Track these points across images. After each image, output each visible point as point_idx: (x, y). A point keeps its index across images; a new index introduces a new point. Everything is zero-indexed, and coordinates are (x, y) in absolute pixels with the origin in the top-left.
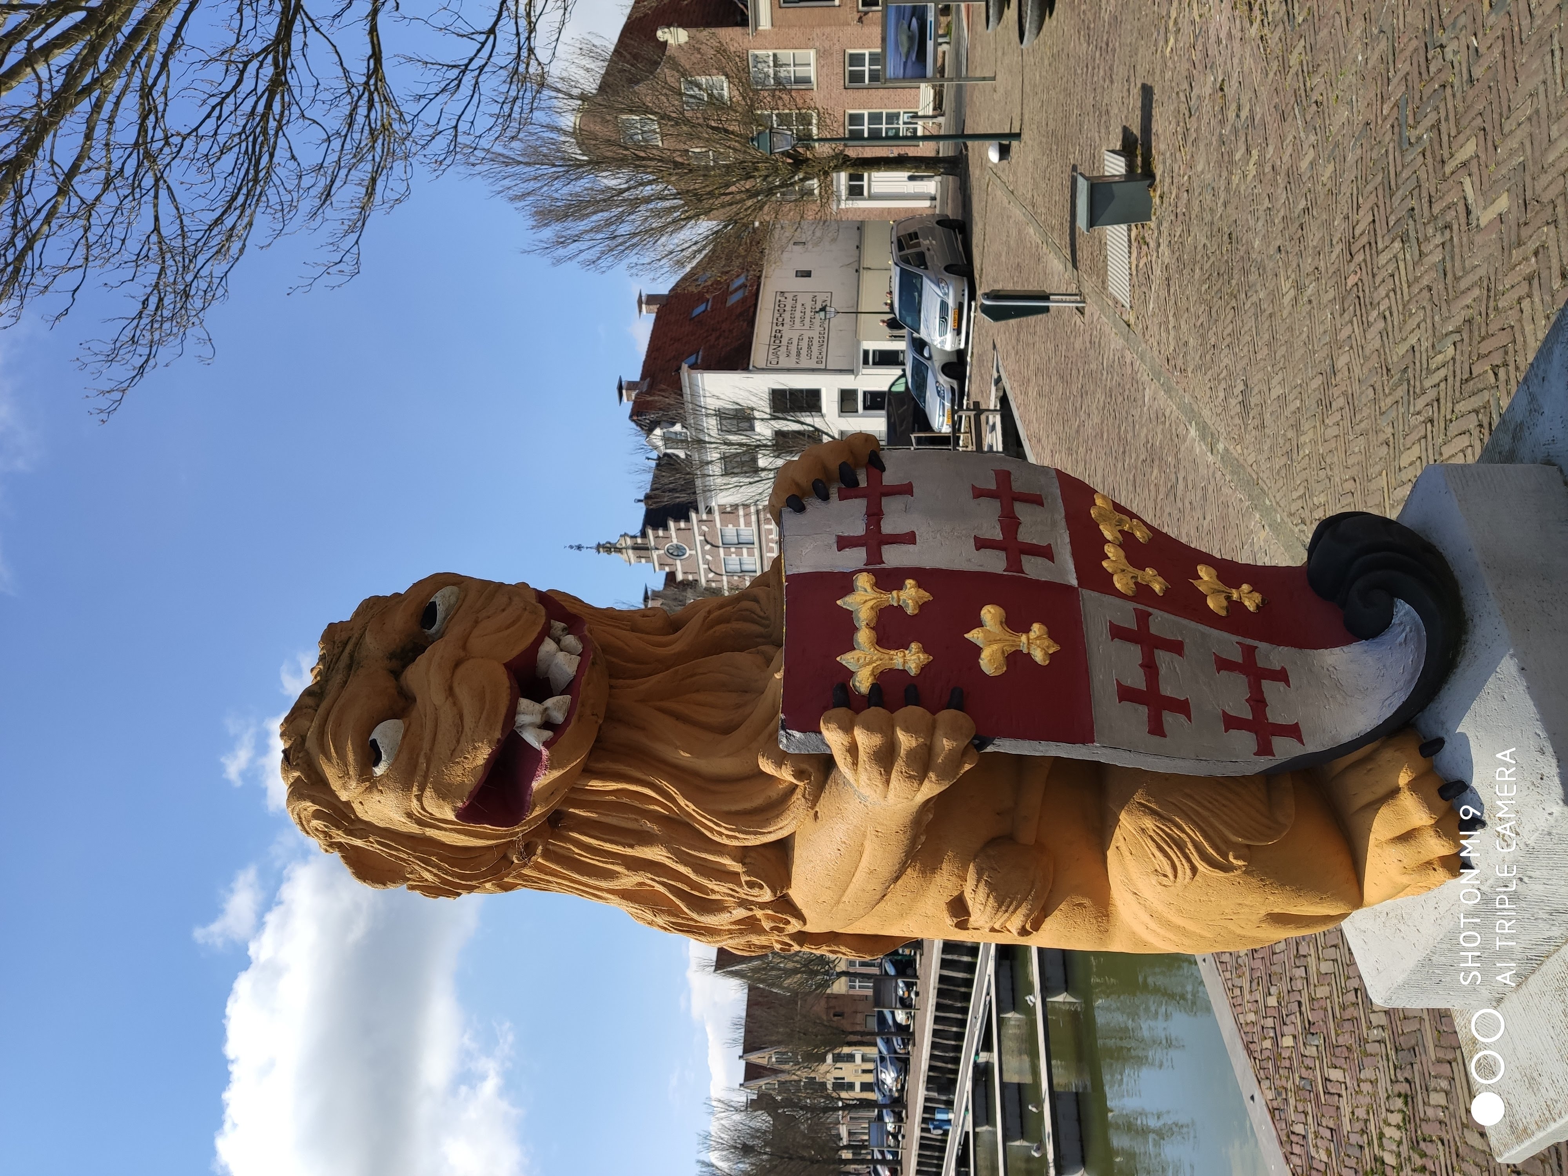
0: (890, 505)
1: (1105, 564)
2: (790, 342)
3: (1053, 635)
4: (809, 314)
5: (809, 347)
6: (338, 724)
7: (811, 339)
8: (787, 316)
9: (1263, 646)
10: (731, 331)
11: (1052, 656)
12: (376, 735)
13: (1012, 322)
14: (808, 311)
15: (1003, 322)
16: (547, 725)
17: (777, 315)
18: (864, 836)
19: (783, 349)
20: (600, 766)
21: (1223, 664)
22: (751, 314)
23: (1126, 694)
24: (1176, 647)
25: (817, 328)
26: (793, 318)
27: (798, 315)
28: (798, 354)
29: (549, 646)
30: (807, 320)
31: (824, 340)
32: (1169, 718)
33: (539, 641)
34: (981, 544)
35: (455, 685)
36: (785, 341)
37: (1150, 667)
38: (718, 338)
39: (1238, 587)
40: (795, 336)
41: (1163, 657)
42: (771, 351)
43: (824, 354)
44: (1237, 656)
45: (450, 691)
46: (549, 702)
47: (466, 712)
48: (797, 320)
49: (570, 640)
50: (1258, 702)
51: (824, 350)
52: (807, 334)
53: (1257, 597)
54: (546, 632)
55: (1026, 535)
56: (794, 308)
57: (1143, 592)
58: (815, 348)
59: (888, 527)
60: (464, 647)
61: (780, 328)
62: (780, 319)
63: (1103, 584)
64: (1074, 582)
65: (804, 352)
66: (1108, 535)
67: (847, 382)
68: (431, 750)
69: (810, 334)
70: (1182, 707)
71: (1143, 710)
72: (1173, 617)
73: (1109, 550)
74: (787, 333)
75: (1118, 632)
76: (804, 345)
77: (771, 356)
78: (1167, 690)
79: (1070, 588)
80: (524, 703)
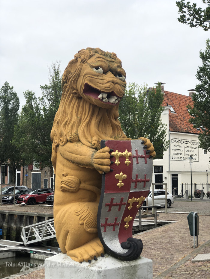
0: (143, 159)
1: (133, 198)
2: (180, 146)
3: (122, 187)
4: (190, 153)
5: (178, 154)
6: (102, 61)
7: (181, 154)
8: (190, 145)
9: (119, 227)
10: (183, 124)
11: (118, 187)
12: (100, 68)
13: (188, 227)
14: (191, 153)
15: (188, 223)
16: (103, 98)
17: (190, 141)
18: (84, 156)
19: (177, 144)
20: (91, 106)
21: (116, 219)
22: (190, 132)
23: (112, 200)
24: (119, 210)
25: (185, 157)
26: (189, 147)
27: (190, 149)
28: (175, 150)
29: (116, 98)
30: (188, 153)
31: (181, 159)
32: (108, 207)
33: (117, 96)
34: (137, 176)
35: (110, 83)
36: (180, 144)
37: (116, 205)
38: (180, 119)
39: (129, 224)
40: (182, 148)
41: (118, 207)
42: (176, 140)
43: (175, 159)
44: (117, 222)
45: (109, 82)
46: (107, 99)
47: (105, 85)
48: (188, 149)
49: (117, 101)
50: (110, 225)
51: (177, 159)
52: (183, 153)
53: (127, 228)
54: (118, 97)
55: (138, 184)
56: (192, 148)
57: (128, 205)
58: (178, 156)
59: (139, 159)
60: (116, 84)
61: (185, 143)
62: (188, 143)
63: (130, 197)
64: (130, 192)
65: (176, 152)
66: (138, 199)
67: (166, 169)
68: (99, 79)
69: (183, 154)
70: (110, 210)
71: (109, 203)
72: (124, 210)
73: (135, 199)
74: (183, 145)
75: (122, 200)
76: (179, 152)
77: (174, 139)
78: (113, 208)
79: (130, 191)
80: (107, 95)
